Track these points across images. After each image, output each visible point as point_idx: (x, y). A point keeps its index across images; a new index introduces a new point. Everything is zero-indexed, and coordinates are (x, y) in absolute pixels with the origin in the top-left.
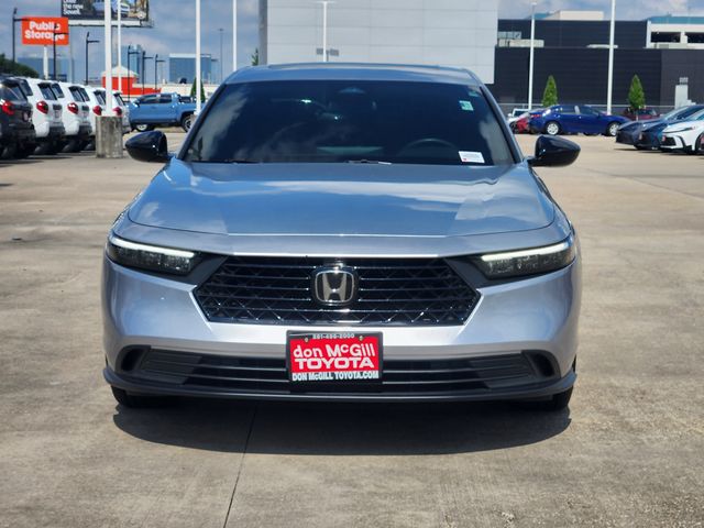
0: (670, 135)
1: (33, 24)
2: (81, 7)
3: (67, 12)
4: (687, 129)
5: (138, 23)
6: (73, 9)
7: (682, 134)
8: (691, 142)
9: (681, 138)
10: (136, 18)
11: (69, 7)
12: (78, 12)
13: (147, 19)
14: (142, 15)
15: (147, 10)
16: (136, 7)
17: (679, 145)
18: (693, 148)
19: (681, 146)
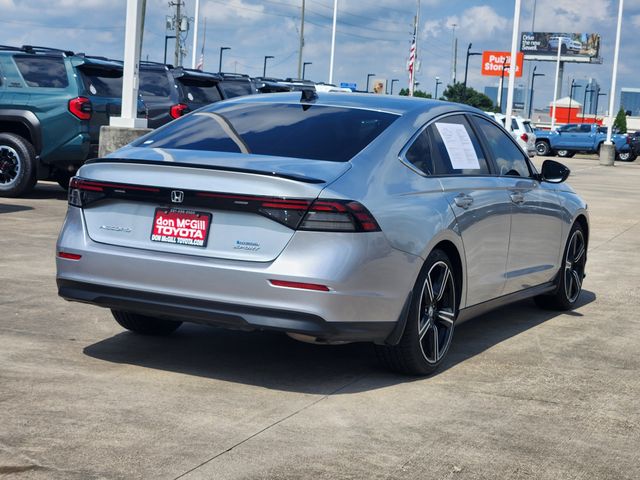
1: (492, 58)
2: (539, 43)
3: (525, 48)
5: (588, 59)
6: (530, 45)
10: (586, 55)
11: (528, 43)
12: (535, 48)
13: (596, 56)
14: (592, 52)
15: (597, 48)
16: (587, 45)
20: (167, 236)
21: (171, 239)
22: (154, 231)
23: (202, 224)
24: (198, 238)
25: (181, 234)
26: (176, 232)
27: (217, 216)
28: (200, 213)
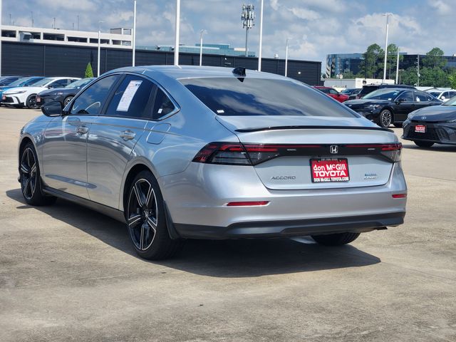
0: (9, 96)
4: (20, 92)
7: (18, 95)
8: (23, 100)
9: (17, 98)
17: (16, 102)
18: (25, 104)
19: (17, 103)
20: (324, 178)
21: (327, 180)
22: (313, 175)
23: (343, 166)
24: (343, 176)
25: (332, 175)
26: (328, 174)
27: (350, 159)
28: (341, 159)
